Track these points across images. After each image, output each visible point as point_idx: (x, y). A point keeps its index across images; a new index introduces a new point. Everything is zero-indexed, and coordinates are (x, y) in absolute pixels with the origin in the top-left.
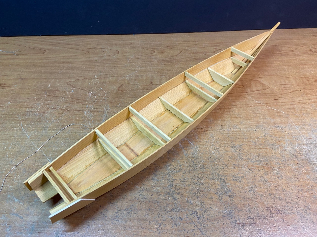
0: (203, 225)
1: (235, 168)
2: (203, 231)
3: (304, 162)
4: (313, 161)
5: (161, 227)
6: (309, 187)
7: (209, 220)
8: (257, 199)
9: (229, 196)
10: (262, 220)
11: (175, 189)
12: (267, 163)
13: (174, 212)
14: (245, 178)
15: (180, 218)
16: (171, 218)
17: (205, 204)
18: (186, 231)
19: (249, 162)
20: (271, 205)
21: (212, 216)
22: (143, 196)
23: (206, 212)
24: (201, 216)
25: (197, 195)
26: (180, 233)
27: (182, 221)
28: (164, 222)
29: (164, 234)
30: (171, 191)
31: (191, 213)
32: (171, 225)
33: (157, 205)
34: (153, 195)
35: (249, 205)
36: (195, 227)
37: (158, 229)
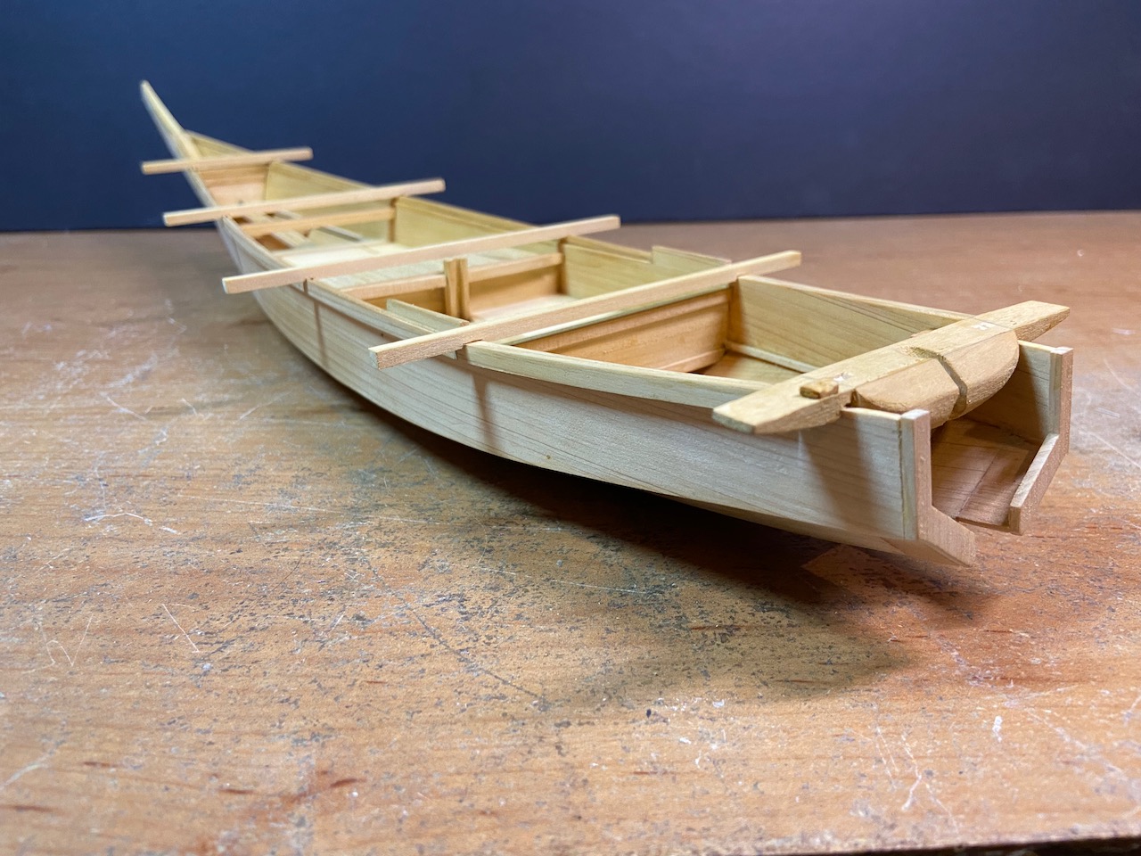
0: (483, 638)
2: (478, 658)
5: (227, 651)
7: (528, 619)
11: (371, 534)
13: (332, 599)
15: (359, 618)
16: (306, 622)
17: (518, 569)
18: (373, 664)
22: (183, 557)
23: (515, 595)
24: (485, 607)
25: (485, 545)
26: (330, 672)
27: (364, 628)
28: (253, 633)
29: (228, 678)
30: (350, 536)
31: (427, 600)
32: (295, 643)
34: (239, 551)
36: (432, 646)
37: (205, 659)
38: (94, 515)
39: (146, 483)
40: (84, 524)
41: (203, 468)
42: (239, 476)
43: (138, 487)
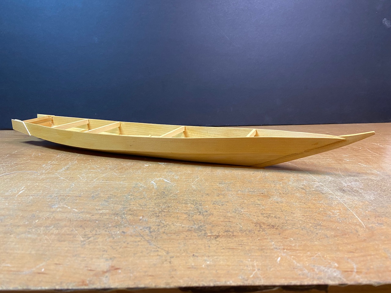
0: (154, 237)
1: (218, 196)
2: (153, 242)
3: (314, 192)
4: (328, 192)
5: (90, 239)
6: (321, 209)
7: (166, 233)
8: (243, 217)
9: (203, 215)
10: (246, 233)
11: (128, 211)
12: (263, 193)
13: (116, 227)
14: (231, 202)
15: (123, 232)
16: (110, 233)
17: (165, 221)
18: (126, 243)
19: (239, 192)
20: (262, 221)
21: (172, 230)
22: (78, 217)
23: (164, 227)
24: (156, 230)
25: (157, 215)
26: (115, 245)
27: (124, 234)
28: (96, 235)
29: (90, 246)
30: (122, 212)
31: (141, 228)
32: (106, 238)
33: (96, 222)
34: (93, 215)
35: (230, 222)
36: (141, 239)
37: (84, 241)
38: (55, 206)
39: (69, 198)
40: (52, 208)
41: (84, 194)
42: (93, 196)
43: (66, 199)
